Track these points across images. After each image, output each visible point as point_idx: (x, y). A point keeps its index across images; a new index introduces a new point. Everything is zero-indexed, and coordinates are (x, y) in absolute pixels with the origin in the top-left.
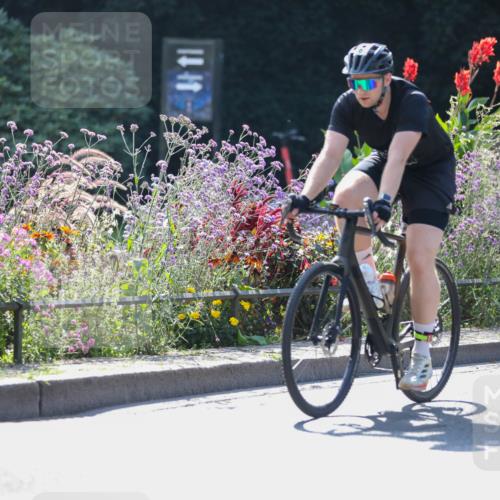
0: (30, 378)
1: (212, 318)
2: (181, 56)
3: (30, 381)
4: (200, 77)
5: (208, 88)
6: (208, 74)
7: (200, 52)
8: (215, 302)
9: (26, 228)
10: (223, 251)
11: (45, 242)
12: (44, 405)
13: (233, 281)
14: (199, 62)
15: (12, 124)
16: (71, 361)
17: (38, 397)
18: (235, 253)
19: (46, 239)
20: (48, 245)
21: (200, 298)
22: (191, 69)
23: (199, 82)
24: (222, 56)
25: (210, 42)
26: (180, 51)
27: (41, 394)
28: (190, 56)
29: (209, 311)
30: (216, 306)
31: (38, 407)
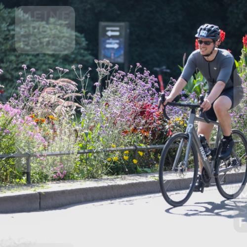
0: (35, 191)
1: (124, 160)
2: (108, 31)
3: (34, 192)
4: (117, 41)
5: (122, 46)
6: (122, 40)
7: (118, 29)
8: (125, 152)
9: (32, 117)
10: (129, 127)
11: (41, 123)
12: (42, 204)
13: (134, 141)
14: (117, 34)
15: (25, 66)
16: (55, 182)
17: (39, 200)
18: (135, 128)
20: (43, 125)
21: (118, 150)
22: (113, 37)
23: (117, 43)
24: (128, 31)
25: (122, 24)
26: (108, 29)
27: (40, 199)
28: (112, 31)
29: (122, 157)
30: (126, 154)
31: (38, 205)
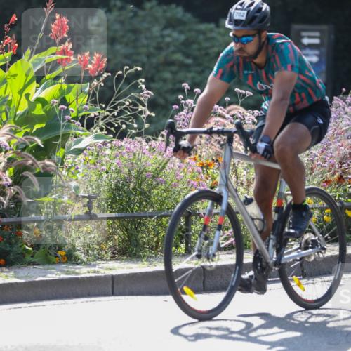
0: (196, 264)
1: (325, 222)
2: (303, 37)
3: (197, 266)
4: (317, 52)
5: (324, 59)
6: (324, 50)
7: (317, 34)
8: (326, 211)
9: (195, 159)
10: (333, 174)
11: (207, 168)
12: (207, 282)
13: (340, 196)
14: (317, 41)
15: (186, 86)
16: (225, 252)
17: (203, 278)
18: (341, 176)
19: (208, 167)
20: (210, 171)
21: (316, 208)
22: (311, 46)
23: (316, 55)
24: (333, 37)
25: (325, 27)
26: (304, 34)
27: (204, 276)
28: (310, 37)
29: (323, 217)
30: (328, 213)
31: (202, 284)
